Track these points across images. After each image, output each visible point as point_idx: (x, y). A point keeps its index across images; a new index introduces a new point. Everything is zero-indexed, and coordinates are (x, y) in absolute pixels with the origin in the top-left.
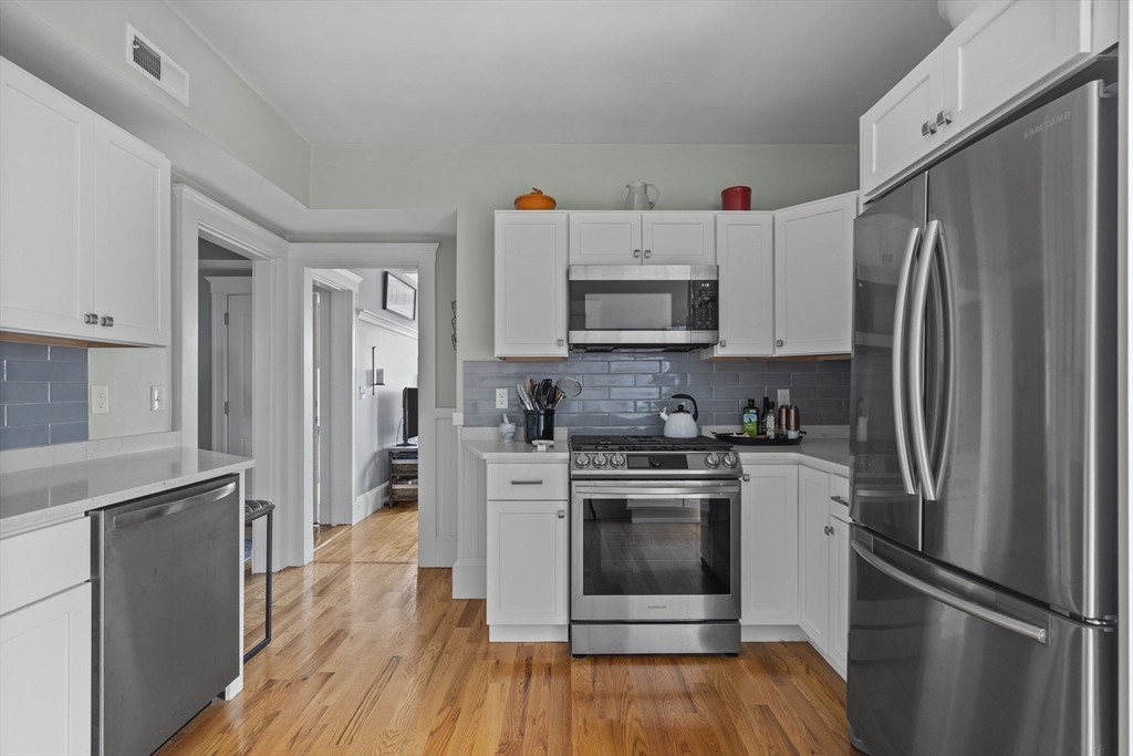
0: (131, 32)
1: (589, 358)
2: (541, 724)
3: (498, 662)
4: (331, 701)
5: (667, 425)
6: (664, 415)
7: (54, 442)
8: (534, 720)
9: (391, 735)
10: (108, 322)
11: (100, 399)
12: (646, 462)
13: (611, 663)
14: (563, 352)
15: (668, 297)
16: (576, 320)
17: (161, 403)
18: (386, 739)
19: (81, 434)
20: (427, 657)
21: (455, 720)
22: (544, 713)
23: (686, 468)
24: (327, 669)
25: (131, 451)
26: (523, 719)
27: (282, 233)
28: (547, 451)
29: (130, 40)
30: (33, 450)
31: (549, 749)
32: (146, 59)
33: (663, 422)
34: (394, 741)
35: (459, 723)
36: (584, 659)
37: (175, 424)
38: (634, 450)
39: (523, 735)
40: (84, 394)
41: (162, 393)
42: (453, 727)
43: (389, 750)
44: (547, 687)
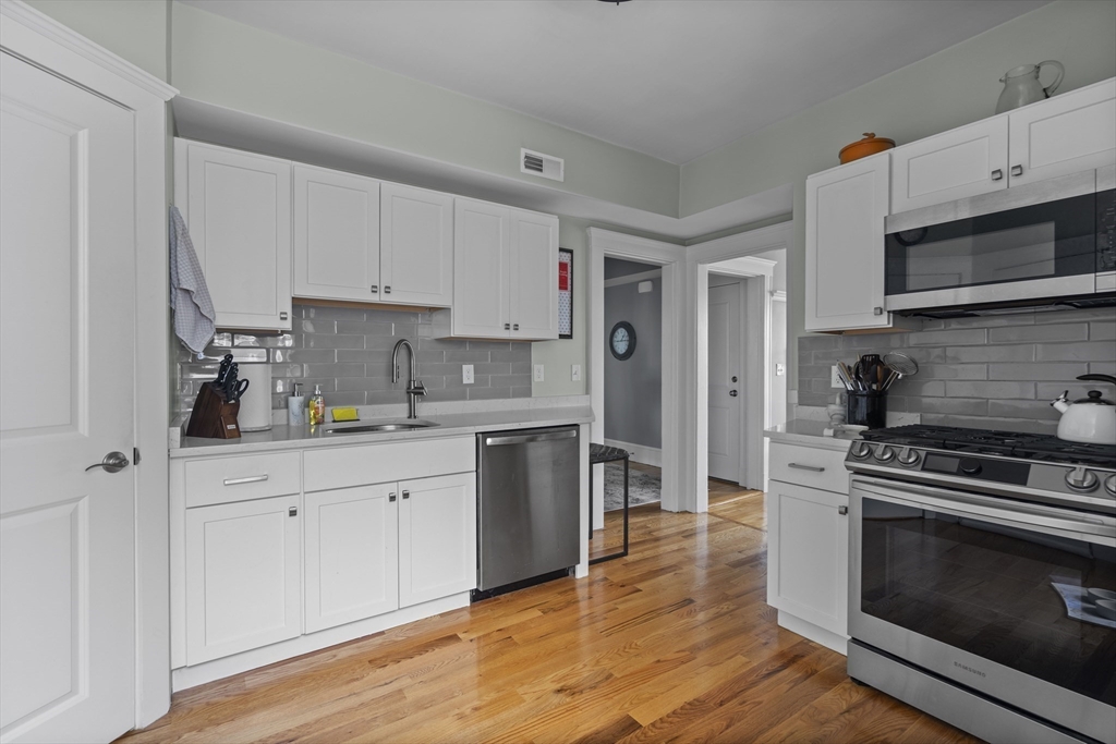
0: (523, 152)
1: (953, 326)
2: (747, 708)
3: (766, 643)
4: (621, 607)
5: (1063, 419)
6: (1060, 406)
7: (513, 397)
8: (744, 702)
9: (633, 646)
10: (516, 327)
11: (539, 373)
12: (954, 464)
13: (892, 708)
14: (883, 322)
15: (1049, 229)
16: (895, 282)
17: (579, 376)
18: (628, 646)
19: (527, 393)
20: (713, 611)
21: (683, 663)
22: (760, 703)
23: (1024, 483)
24: (639, 586)
25: (555, 406)
26: (735, 696)
27: (683, 242)
28: (835, 436)
29: (523, 156)
30: (501, 400)
31: (728, 731)
32: (535, 164)
33: (1058, 415)
34: (632, 651)
35: (684, 666)
36: (862, 689)
37: (588, 390)
38: (945, 448)
39: (721, 705)
40: (529, 369)
41: (578, 369)
42: (676, 667)
43: (623, 654)
44: (788, 687)
